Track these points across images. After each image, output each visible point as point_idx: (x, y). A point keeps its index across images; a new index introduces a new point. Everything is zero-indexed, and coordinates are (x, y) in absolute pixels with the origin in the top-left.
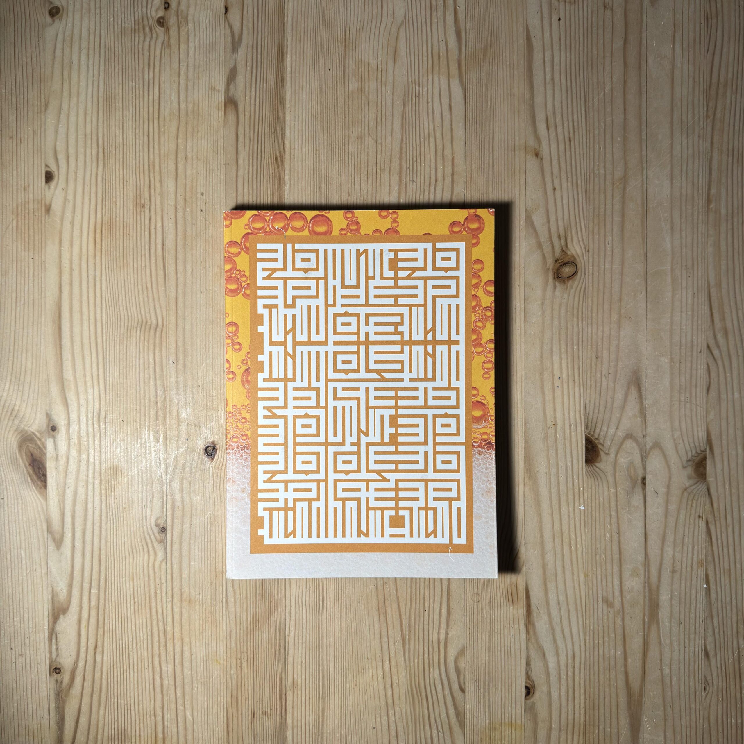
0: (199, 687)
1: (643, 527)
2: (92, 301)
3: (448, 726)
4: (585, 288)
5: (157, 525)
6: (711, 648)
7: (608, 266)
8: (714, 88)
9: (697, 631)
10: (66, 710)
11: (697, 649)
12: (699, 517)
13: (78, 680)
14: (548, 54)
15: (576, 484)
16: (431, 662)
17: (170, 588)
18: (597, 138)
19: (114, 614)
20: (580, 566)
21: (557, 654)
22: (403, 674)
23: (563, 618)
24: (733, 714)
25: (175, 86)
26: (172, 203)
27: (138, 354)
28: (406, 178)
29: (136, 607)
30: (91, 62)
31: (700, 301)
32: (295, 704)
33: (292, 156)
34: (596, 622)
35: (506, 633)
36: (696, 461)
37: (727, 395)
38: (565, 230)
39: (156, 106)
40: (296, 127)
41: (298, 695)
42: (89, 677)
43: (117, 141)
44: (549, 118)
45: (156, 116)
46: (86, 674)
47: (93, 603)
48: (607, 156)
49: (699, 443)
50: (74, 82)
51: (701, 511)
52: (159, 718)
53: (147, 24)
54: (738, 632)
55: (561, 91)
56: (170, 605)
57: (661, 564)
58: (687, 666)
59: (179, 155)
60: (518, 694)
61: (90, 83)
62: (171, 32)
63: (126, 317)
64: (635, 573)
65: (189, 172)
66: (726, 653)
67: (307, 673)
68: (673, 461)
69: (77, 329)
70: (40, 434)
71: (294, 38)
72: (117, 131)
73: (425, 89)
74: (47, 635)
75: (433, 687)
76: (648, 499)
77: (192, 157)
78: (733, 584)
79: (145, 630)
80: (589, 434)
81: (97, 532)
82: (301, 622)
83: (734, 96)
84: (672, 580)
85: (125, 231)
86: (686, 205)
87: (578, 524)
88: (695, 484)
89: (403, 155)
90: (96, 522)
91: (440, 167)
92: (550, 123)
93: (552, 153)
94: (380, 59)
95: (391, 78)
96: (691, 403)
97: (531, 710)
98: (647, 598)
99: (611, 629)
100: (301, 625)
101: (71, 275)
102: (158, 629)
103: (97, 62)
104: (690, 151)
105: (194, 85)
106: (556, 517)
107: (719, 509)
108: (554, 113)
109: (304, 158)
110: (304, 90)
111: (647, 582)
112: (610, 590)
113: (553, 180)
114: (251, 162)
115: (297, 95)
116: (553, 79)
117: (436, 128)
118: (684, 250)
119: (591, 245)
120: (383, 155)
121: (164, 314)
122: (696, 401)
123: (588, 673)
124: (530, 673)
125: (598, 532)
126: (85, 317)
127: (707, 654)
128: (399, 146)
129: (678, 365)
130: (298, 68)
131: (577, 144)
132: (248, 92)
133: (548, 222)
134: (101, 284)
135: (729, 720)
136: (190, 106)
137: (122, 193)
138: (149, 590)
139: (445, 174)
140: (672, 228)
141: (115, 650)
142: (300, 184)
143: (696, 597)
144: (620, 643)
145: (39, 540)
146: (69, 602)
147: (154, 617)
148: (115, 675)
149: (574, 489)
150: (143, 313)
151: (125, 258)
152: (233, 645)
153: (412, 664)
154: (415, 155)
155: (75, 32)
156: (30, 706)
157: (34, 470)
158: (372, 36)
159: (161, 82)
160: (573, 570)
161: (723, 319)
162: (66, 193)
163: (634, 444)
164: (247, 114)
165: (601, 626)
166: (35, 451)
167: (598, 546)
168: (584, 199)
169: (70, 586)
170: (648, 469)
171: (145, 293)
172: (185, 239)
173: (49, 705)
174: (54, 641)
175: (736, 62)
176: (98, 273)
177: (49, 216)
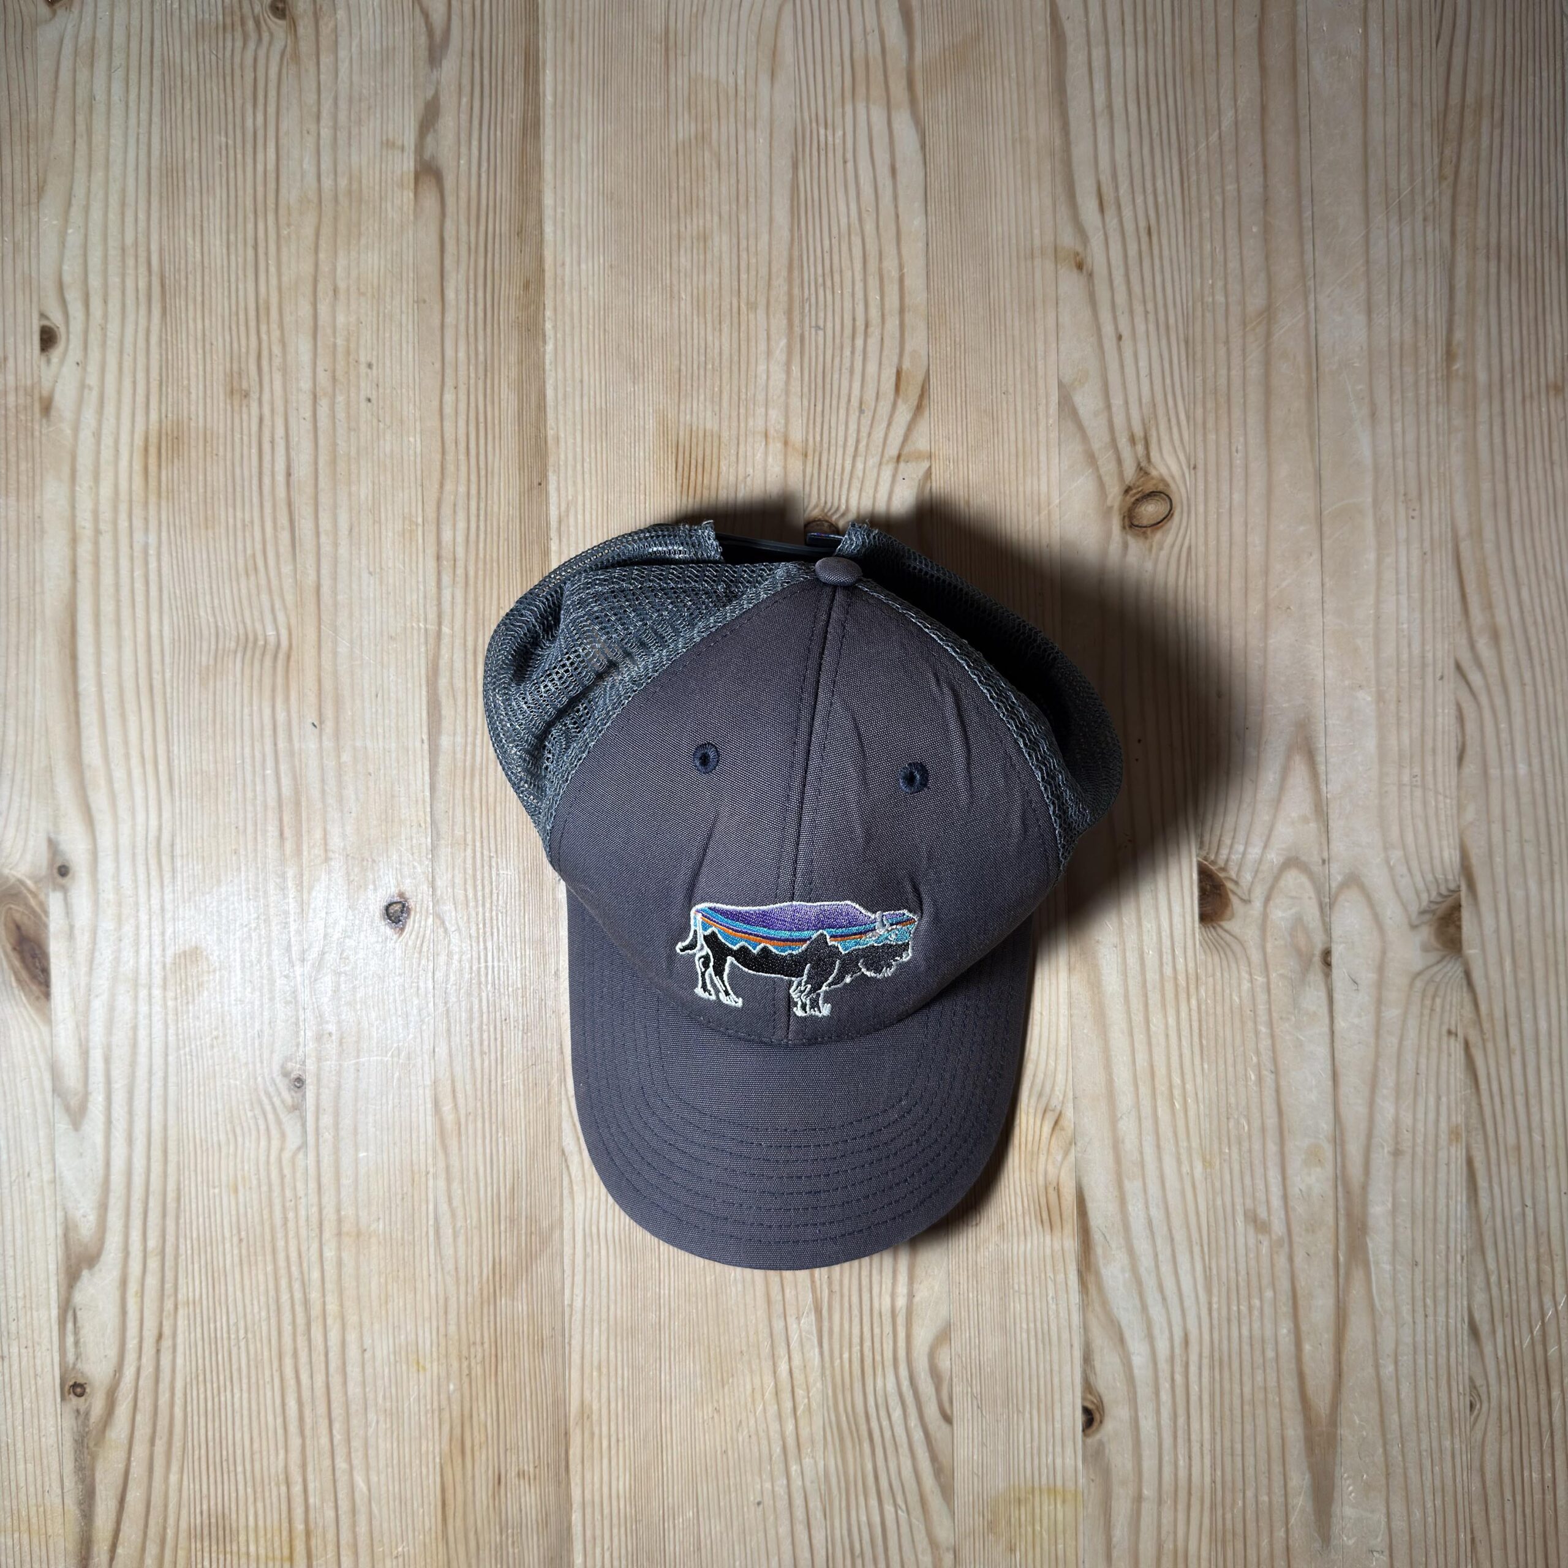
0: (382, 1419)
1: (1329, 1057)
2: (140, 598)
3: (917, 1498)
4: (1190, 548)
5: (286, 1074)
6: (1482, 1317)
7: (1237, 497)
8: (1453, 116)
9: (1452, 1282)
10: (99, 1476)
11: (1452, 1321)
12: (1449, 1032)
13: (123, 1410)
14: (1098, 53)
15: (1180, 967)
16: (878, 1358)
17: (315, 1209)
18: (1207, 228)
19: (196, 1266)
20: (1195, 1143)
21: (1150, 1338)
22: (819, 1385)
23: (1160, 1257)
24: (1535, 1460)
25: (310, 141)
26: (306, 385)
27: (238, 708)
28: (802, 321)
29: (244, 1252)
30: (133, 96)
31: (1437, 569)
32: (587, 1452)
33: (559, 281)
34: (1233, 1265)
35: (1037, 1291)
36: (1439, 913)
37: (1502, 768)
38: (1144, 424)
39: (272, 185)
40: (567, 219)
41: (592, 1434)
42: (145, 1404)
43: (190, 259)
44: (1104, 189)
45: (271, 204)
46: (140, 1396)
47: (152, 1243)
48: (1231, 265)
49: (1445, 874)
50: (98, 138)
51: (1453, 1022)
52: (297, 1489)
53: (250, 14)
54: (1539, 1282)
55: (1128, 130)
56: (315, 1246)
57: (1370, 1136)
58: (1431, 1357)
59: (320, 286)
60: (1068, 1423)
61: (132, 141)
62: (301, 31)
63: (213, 631)
64: (1313, 1156)
65: (341, 319)
66: (1516, 1327)
67: (612, 1385)
68: (1389, 913)
69: (109, 660)
70: (36, 883)
71: (559, 35)
72: (190, 240)
73: (839, 133)
74: (54, 1312)
75: (883, 1413)
76: (1338, 996)
77: (348, 289)
78: (1527, 1177)
79: (263, 1299)
80: (1205, 859)
81: (157, 1090)
82: (596, 1277)
83: (1497, 132)
84: (1395, 1171)
85: (209, 449)
86: (1401, 366)
87: (1186, 1052)
88: (1438, 962)
89: (796, 273)
90: (155, 1068)
91: (874, 296)
92: (1105, 198)
93: (1113, 262)
94: (741, 72)
95: (765, 112)
96: (1424, 787)
97: (1096, 1459)
98: (1342, 1212)
99: (1266, 1281)
100: (596, 1283)
101: (96, 544)
102: (292, 1298)
103: (145, 93)
104: (1408, 251)
105: (350, 138)
106: (1140, 1037)
107: (1491, 1014)
108: (1114, 176)
109: (584, 284)
110: (582, 141)
111: (1341, 1178)
112: (1261, 1195)
113: (1115, 318)
114: (472, 296)
115: (567, 153)
116: (1110, 106)
117: (865, 215)
118: (1400, 461)
119: (1201, 455)
120: (753, 273)
121: (293, 621)
122: (1435, 784)
123: (1217, 1377)
124: (1092, 1379)
125: (1230, 1069)
126: (127, 632)
127: (1474, 1331)
128: (785, 254)
129: (1393, 707)
130: (568, 96)
131: (1165, 241)
132: (464, 150)
133: (1109, 407)
134: (159, 560)
135: (1526, 1474)
136: (343, 182)
137: (201, 368)
138: (271, 1212)
139: (886, 311)
140: (1373, 414)
141: (200, 1343)
142: (576, 340)
143: (1448, 1206)
144: (1285, 1309)
145: (35, 1110)
146: (102, 1240)
147: (283, 1272)
148: (202, 1396)
149: (1176, 979)
150: (248, 622)
151: (209, 506)
152: (452, 1328)
153: (837, 1362)
154: (820, 271)
155: (98, 35)
156: (21, 1467)
157: (23, 960)
158: (724, 25)
159: (281, 134)
160: (1178, 1153)
161: (1488, 606)
162: (85, 369)
163: (1304, 879)
164: (463, 195)
165: (1243, 1272)
166: (26, 920)
167: (1232, 1100)
168: (1183, 357)
169: (103, 1207)
170: (1337, 932)
171: (252, 578)
172: (334, 462)
173: (61, 1464)
174: (70, 1325)
175: (1499, 60)
176: (152, 539)
177: (48, 420)
